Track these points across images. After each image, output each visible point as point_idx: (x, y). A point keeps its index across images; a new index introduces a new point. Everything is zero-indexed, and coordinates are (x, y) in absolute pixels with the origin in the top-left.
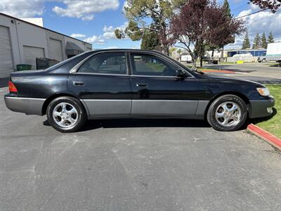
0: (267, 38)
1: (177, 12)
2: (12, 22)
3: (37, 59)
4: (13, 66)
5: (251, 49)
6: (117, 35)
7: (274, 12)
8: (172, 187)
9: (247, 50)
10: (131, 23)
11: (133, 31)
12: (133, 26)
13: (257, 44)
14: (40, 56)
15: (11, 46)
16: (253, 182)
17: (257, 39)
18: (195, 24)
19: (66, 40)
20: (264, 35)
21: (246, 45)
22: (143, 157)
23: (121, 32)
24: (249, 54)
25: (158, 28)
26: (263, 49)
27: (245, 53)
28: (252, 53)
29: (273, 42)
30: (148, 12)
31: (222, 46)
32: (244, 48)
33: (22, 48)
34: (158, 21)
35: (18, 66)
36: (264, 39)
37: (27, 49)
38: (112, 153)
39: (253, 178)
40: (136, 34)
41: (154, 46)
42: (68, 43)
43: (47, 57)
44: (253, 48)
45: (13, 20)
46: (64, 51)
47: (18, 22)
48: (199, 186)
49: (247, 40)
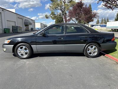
0: (106, 20)
1: (71, 8)
2: (2, 10)
3: (12, 26)
4: (2, 29)
5: (100, 24)
6: (46, 17)
7: (113, 10)
8: (82, 76)
9: (98, 24)
10: (52, 12)
11: (53, 15)
12: (53, 14)
13: (102, 22)
14: (14, 25)
15: (2, 20)
16: (111, 75)
17: (102, 20)
18: (78, 13)
19: (25, 18)
20: (105, 18)
21: (98, 22)
22: (67, 66)
23: (48, 16)
24: (99, 26)
25: (63, 15)
26: (105, 24)
27: (97, 25)
28: (100, 26)
29: (109, 22)
30: (59, 8)
31: (88, 23)
32: (97, 24)
33: (6, 21)
34: (63, 12)
35: (4, 29)
36: (105, 20)
37: (8, 22)
38: (55, 64)
39: (111, 73)
40: (54, 17)
41: (61, 22)
42: (25, 20)
43: (16, 25)
44: (101, 24)
45: (3, 9)
46: (24, 23)
47: (5, 10)
48: (92, 76)
49: (98, 20)
